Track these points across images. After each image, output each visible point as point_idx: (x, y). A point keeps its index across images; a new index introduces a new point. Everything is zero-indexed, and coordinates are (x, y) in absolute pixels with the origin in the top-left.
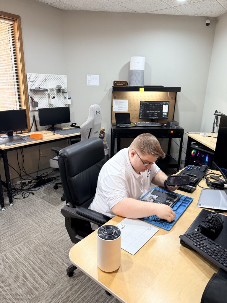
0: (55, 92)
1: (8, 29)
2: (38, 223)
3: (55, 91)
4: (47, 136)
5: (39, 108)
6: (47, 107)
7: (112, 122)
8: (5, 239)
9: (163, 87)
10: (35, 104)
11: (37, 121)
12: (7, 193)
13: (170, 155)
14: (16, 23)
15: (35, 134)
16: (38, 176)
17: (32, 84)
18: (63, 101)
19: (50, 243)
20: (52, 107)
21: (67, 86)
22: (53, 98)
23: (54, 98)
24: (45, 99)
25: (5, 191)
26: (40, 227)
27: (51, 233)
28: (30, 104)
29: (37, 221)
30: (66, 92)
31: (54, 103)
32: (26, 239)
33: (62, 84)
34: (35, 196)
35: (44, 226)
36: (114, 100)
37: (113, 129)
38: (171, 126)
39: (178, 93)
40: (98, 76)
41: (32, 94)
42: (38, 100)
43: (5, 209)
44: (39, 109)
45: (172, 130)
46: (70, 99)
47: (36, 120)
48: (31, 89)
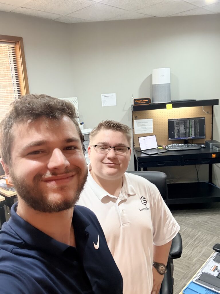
7: (135, 147)
9: (196, 100)
14: (18, 46)
21: (78, 110)
36: (135, 121)
37: (138, 157)
39: (215, 106)
40: (114, 95)
45: (214, 153)
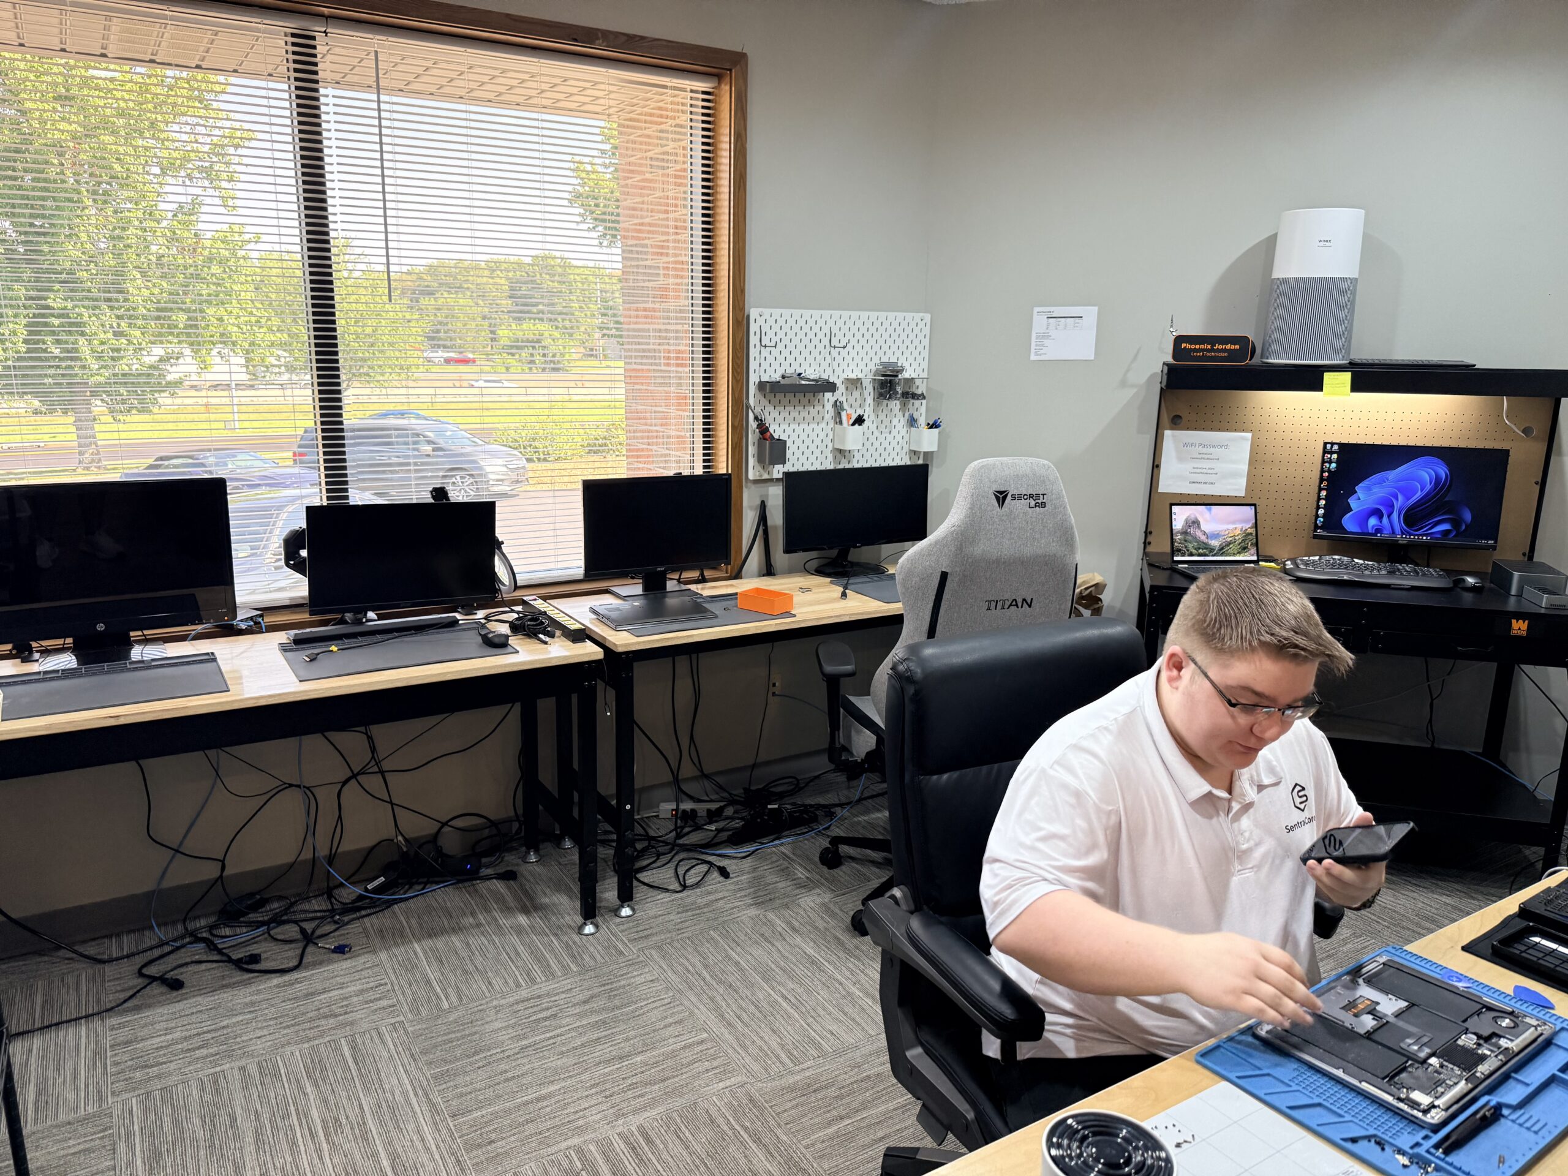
0: (866, 393)
1: (691, 113)
2: (736, 1028)
3: (870, 388)
4: (811, 604)
5: (789, 467)
6: (825, 463)
7: (1150, 549)
8: (585, 1076)
10: (774, 450)
11: (775, 527)
12: (612, 852)
13: (1504, 766)
14: (728, 88)
15: (758, 591)
16: (753, 788)
17: (771, 359)
18: (899, 438)
19: (785, 1138)
20: (848, 466)
21: (925, 365)
22: (853, 424)
23: (860, 421)
24: (818, 429)
25: (605, 843)
26: (744, 1047)
27: (792, 1089)
28: (752, 450)
29: (730, 1016)
30: (919, 392)
31: (860, 447)
32: (676, 1092)
33: (907, 354)
34: (732, 887)
35: (761, 1043)
36: (1168, 433)
37: (1152, 587)
38: (1513, 591)
40: (1090, 314)
41: (764, 402)
42: (789, 431)
43: (597, 926)
44: (787, 475)
45: (1520, 616)
46: (934, 425)
47: (770, 523)
48: (761, 383)
